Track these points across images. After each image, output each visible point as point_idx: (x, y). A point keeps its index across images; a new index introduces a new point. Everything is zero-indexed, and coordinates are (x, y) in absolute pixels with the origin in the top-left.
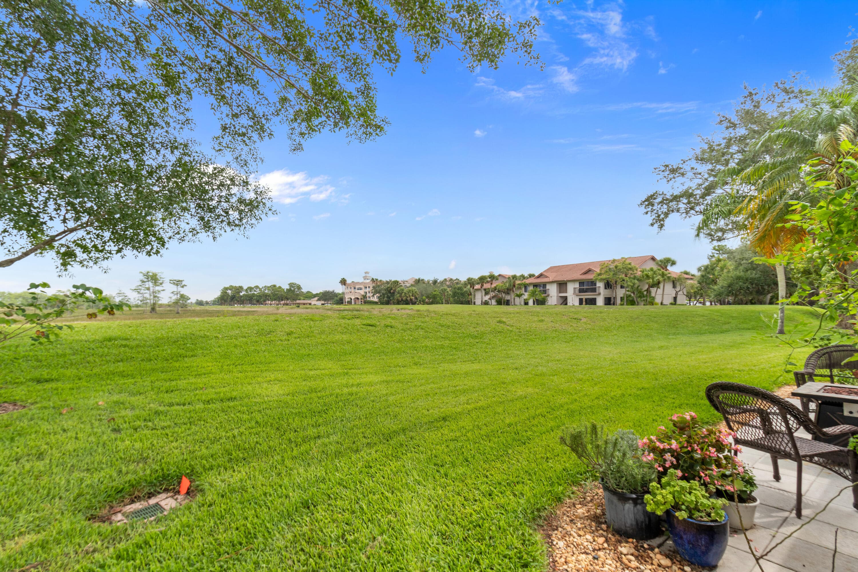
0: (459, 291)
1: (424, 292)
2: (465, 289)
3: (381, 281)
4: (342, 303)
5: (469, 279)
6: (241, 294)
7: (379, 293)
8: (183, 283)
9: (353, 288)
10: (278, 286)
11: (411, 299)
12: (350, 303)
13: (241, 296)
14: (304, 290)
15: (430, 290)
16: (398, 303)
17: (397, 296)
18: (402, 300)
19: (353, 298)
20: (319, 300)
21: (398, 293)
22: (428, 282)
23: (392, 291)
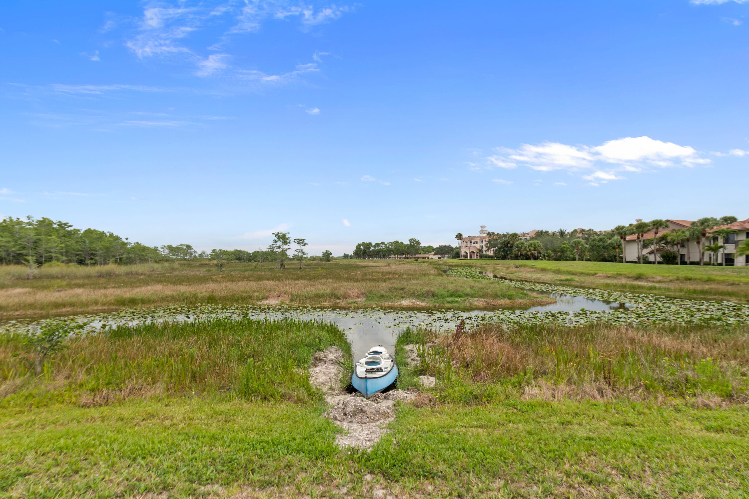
0: (601, 243)
1: (549, 246)
2: (609, 241)
3: (498, 234)
4: (458, 257)
5: (618, 229)
6: (371, 249)
7: (495, 247)
8: (305, 242)
9: (469, 242)
10: (400, 242)
11: (532, 254)
12: (465, 257)
13: (371, 251)
14: (423, 245)
15: (558, 243)
16: (517, 258)
17: (515, 250)
18: (521, 255)
19: (468, 252)
20: (435, 254)
21: (517, 247)
22: (554, 234)
23: (509, 245)
